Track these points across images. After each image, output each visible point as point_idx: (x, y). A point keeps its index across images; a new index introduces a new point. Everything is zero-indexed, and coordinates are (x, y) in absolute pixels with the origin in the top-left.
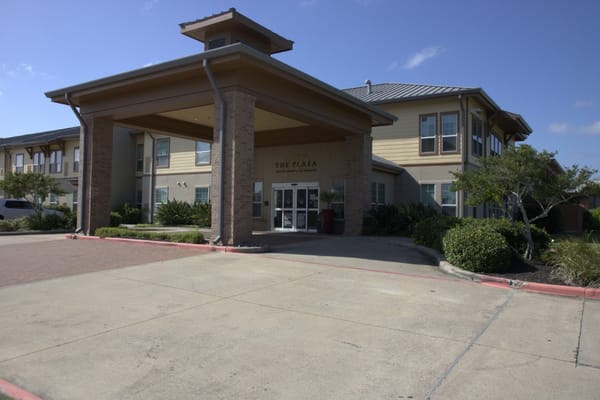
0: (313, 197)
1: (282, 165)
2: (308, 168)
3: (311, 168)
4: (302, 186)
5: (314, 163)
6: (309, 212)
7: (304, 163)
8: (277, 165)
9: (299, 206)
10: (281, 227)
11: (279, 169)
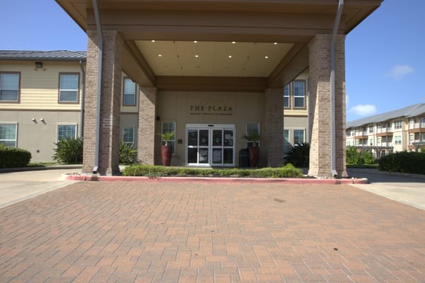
0: (228, 137)
1: (197, 108)
2: (224, 112)
3: (227, 112)
4: (218, 127)
5: (230, 109)
6: (225, 150)
7: (220, 108)
8: (192, 107)
9: (215, 144)
10: (196, 162)
11: (194, 111)
